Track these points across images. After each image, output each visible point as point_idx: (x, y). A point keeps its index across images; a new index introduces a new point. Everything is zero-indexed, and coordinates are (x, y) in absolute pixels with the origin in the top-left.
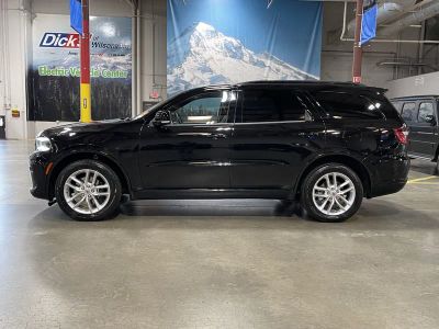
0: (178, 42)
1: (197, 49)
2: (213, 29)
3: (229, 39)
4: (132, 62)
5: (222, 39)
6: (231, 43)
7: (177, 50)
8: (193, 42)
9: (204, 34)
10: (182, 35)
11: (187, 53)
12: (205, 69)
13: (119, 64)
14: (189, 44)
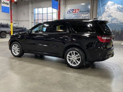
0: (101, 8)
1: (107, 10)
2: (113, 3)
3: (119, 5)
4: (90, 16)
5: (116, 6)
6: (120, 7)
7: (101, 11)
8: (106, 8)
9: (110, 5)
10: (102, 6)
11: (104, 11)
12: (109, 16)
13: (86, 16)
14: (105, 9)
